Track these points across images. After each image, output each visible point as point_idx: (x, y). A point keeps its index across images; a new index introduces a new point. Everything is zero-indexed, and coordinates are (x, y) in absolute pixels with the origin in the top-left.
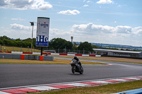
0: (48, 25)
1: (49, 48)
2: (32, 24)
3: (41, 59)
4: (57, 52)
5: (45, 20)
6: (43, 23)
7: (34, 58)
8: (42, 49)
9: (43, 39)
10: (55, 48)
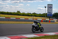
0: (52, 7)
1: (52, 17)
2: (45, 7)
3: (49, 22)
4: (56, 19)
5: (51, 5)
6: (50, 7)
7: (47, 21)
8: (50, 18)
9: (50, 13)
10: (55, 17)
